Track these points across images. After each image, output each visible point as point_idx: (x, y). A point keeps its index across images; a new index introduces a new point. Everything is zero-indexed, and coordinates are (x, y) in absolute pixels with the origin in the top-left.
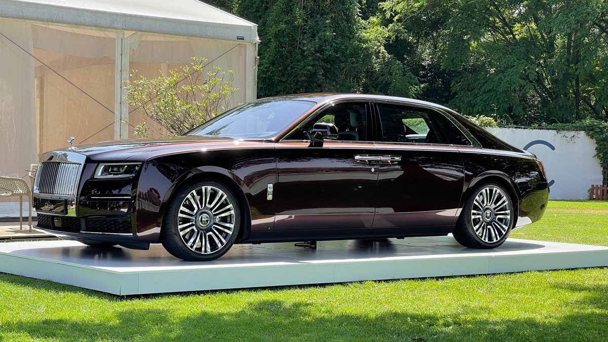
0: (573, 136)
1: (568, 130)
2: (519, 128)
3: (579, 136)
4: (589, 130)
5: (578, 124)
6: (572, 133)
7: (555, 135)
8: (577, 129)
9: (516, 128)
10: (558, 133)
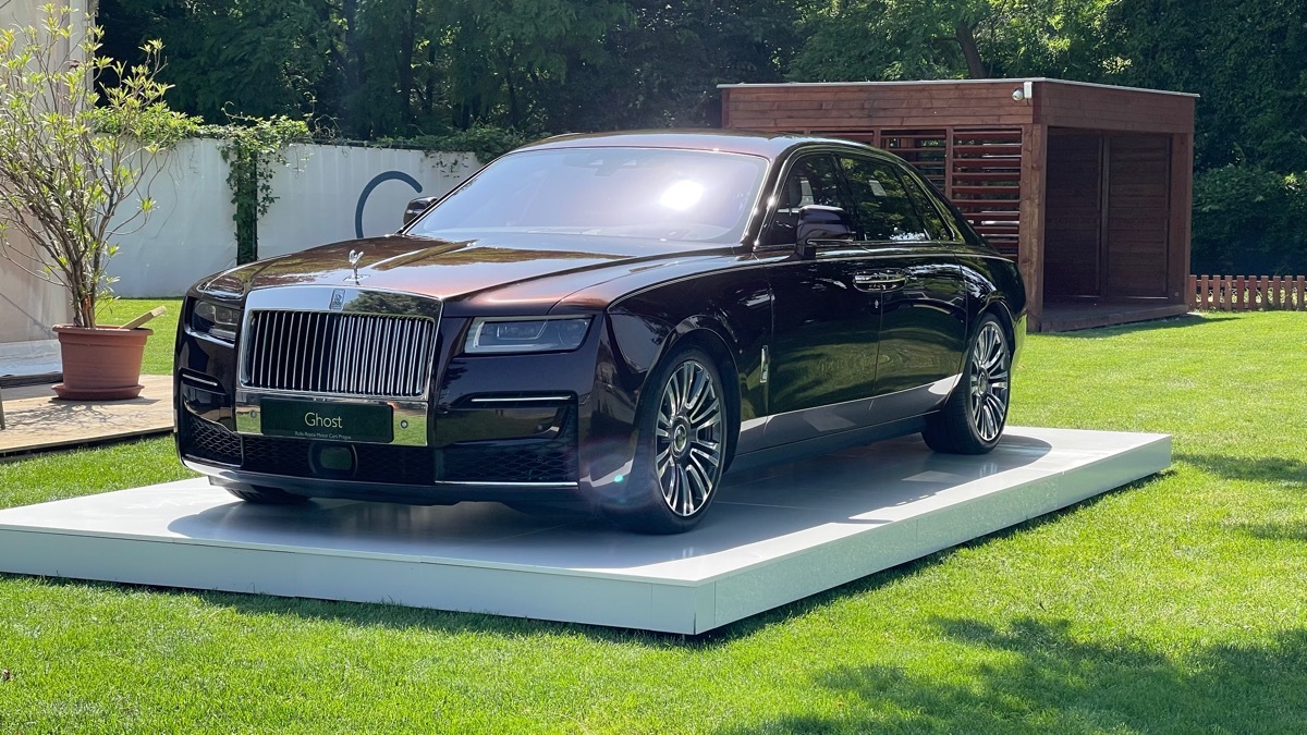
0: (456, 163)
1: (446, 149)
2: (356, 145)
3: (466, 162)
4: (483, 149)
5: (463, 137)
6: (452, 157)
7: (422, 160)
8: (461, 148)
9: (350, 145)
10: (427, 156)
